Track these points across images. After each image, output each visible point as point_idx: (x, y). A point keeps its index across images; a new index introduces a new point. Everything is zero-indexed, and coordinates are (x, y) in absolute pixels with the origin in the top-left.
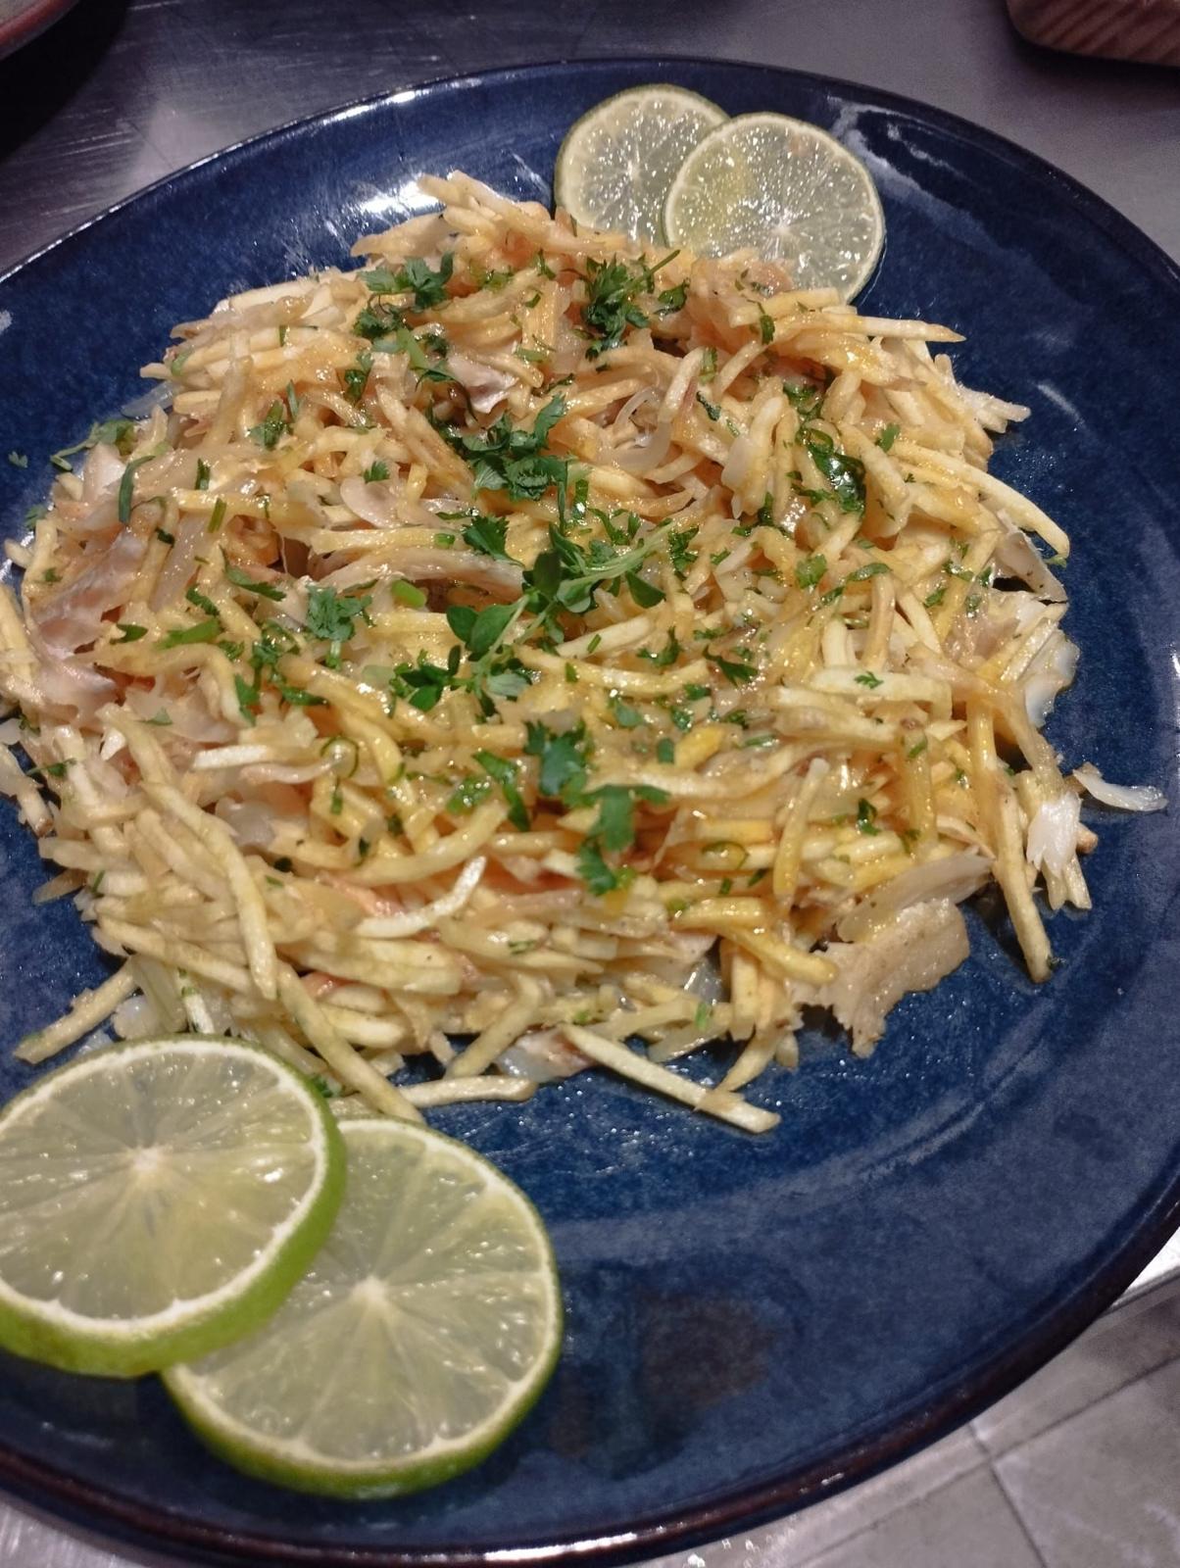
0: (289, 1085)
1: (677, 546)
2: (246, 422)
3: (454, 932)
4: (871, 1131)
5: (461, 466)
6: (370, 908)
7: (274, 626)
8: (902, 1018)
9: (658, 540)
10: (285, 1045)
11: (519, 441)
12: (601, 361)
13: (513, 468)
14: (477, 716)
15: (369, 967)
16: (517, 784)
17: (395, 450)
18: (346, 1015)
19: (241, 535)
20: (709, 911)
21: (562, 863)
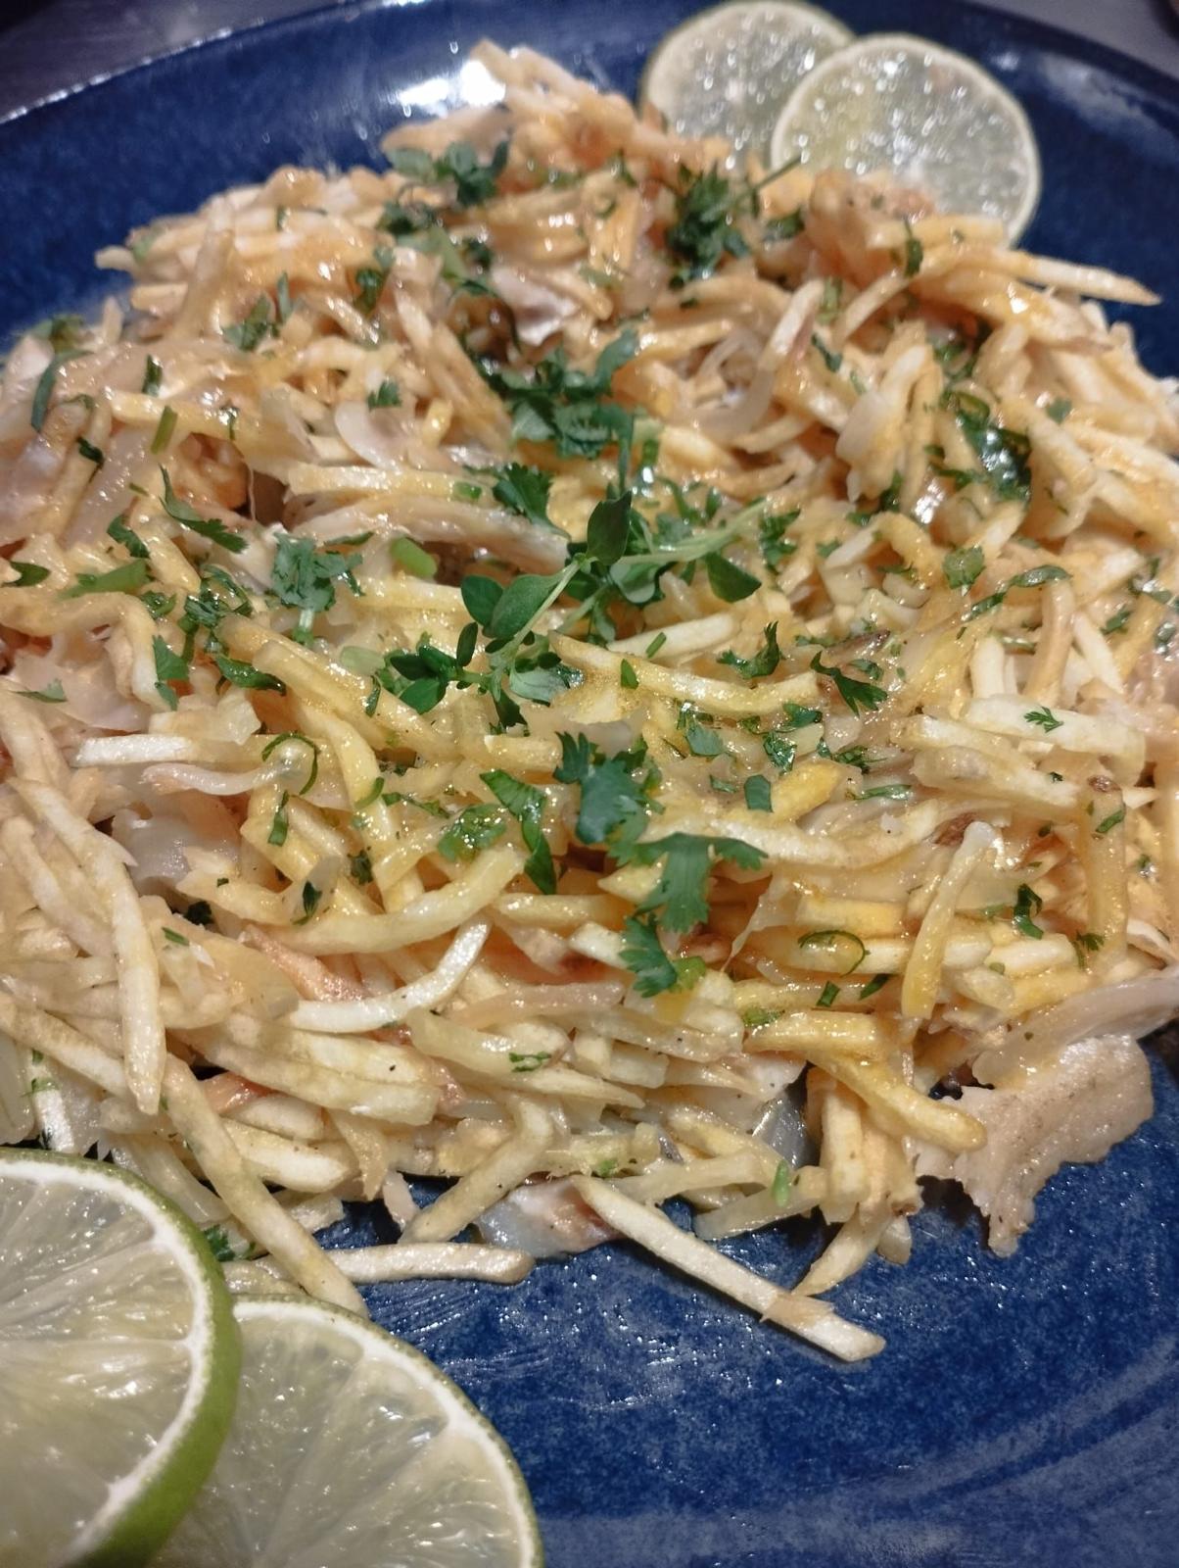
0: (170, 1241)
1: (770, 533)
2: (219, 318)
3: (432, 1033)
4: (1013, 1369)
5: (496, 406)
6: (312, 985)
7: (220, 575)
8: (1055, 1201)
9: (747, 522)
10: (172, 1177)
11: (576, 381)
12: (688, 293)
13: (564, 415)
14: (492, 727)
15: (304, 1072)
16: (541, 823)
17: (412, 378)
18: (266, 1140)
19: (198, 465)
20: (801, 1029)
21: (600, 944)
